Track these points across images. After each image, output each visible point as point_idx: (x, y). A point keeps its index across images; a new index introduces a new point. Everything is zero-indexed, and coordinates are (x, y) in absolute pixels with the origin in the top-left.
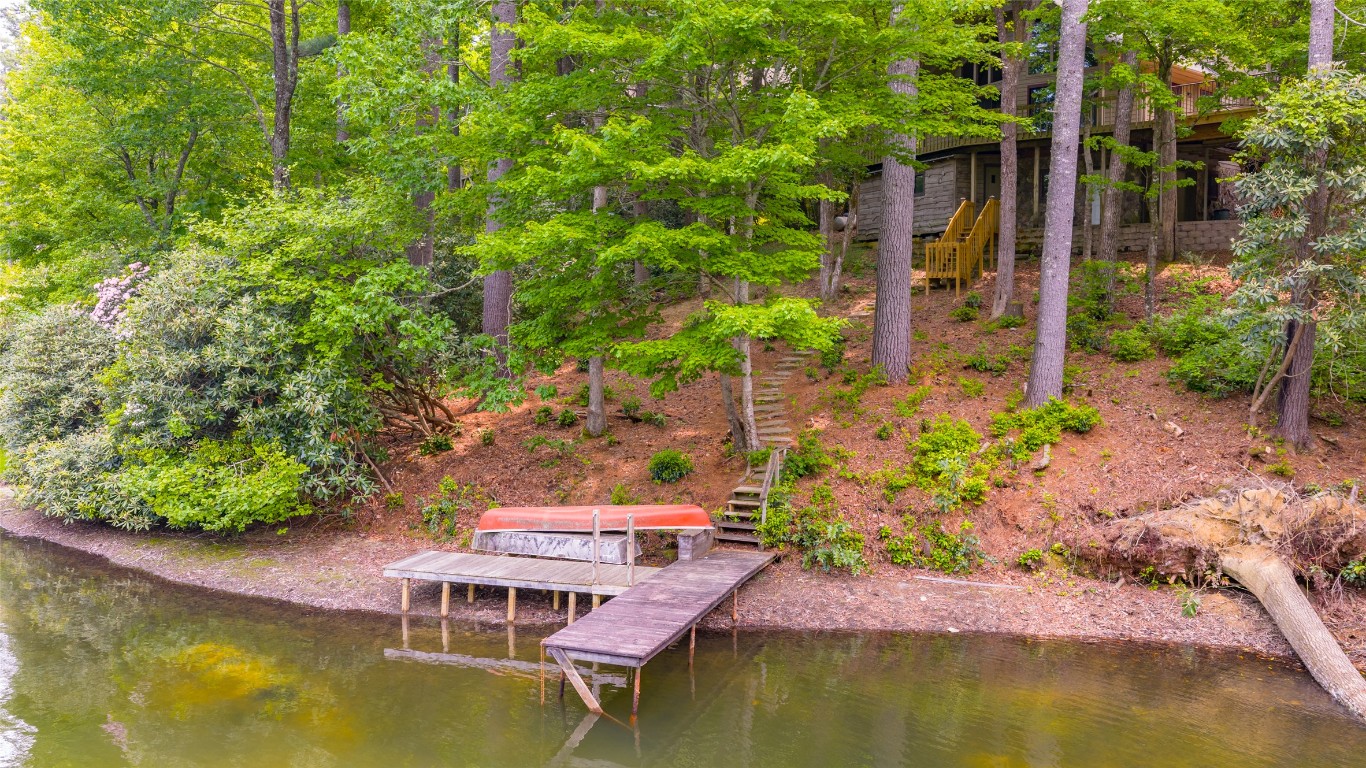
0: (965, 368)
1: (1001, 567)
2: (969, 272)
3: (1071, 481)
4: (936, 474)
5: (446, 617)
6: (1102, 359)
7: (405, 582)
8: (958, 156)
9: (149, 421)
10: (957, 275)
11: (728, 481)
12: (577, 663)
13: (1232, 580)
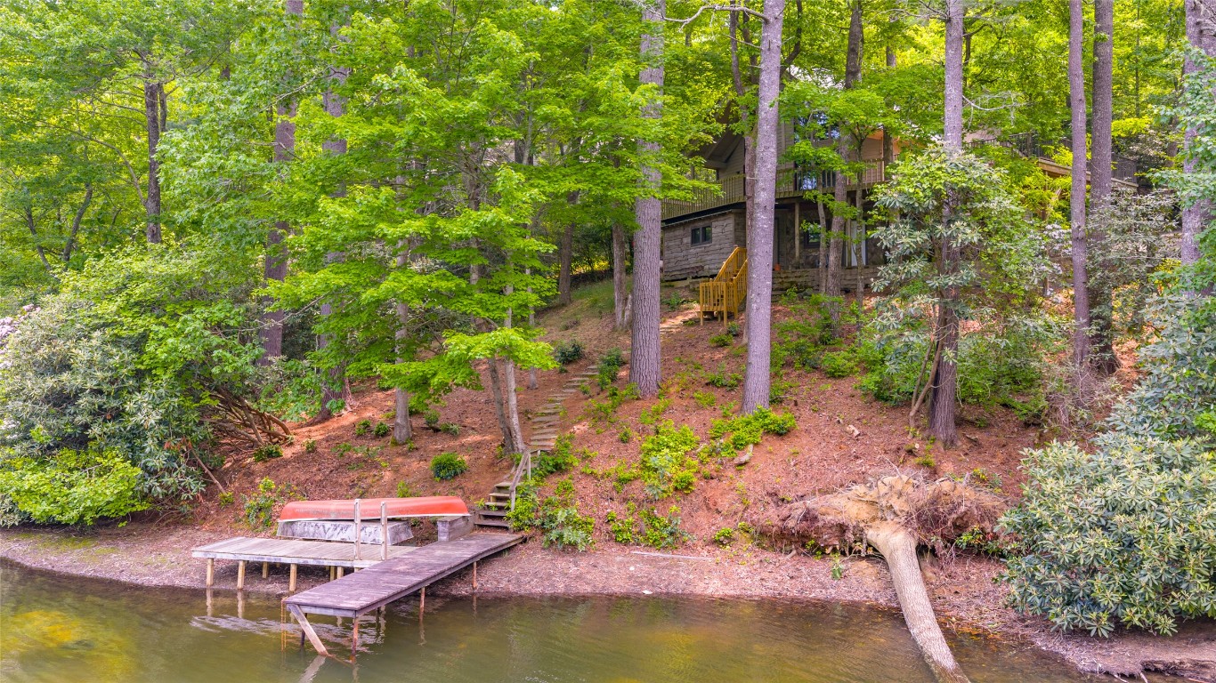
0: (707, 384)
1: (701, 543)
2: (736, 305)
3: (763, 474)
5: (241, 589)
6: (815, 376)
7: (210, 561)
8: (734, 211)
9: (21, 435)
10: (724, 309)
11: (495, 478)
13: (875, 550)
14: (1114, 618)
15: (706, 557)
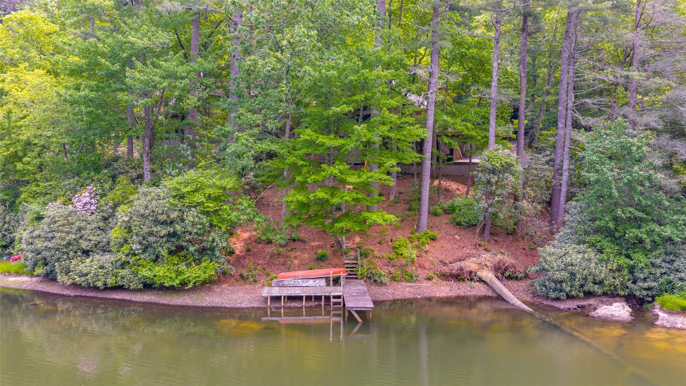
1: (423, 279)
3: (436, 254)
4: (402, 254)
5: (283, 306)
7: (269, 297)
12: (356, 311)
13: (479, 278)
14: (567, 294)
15: (426, 284)
